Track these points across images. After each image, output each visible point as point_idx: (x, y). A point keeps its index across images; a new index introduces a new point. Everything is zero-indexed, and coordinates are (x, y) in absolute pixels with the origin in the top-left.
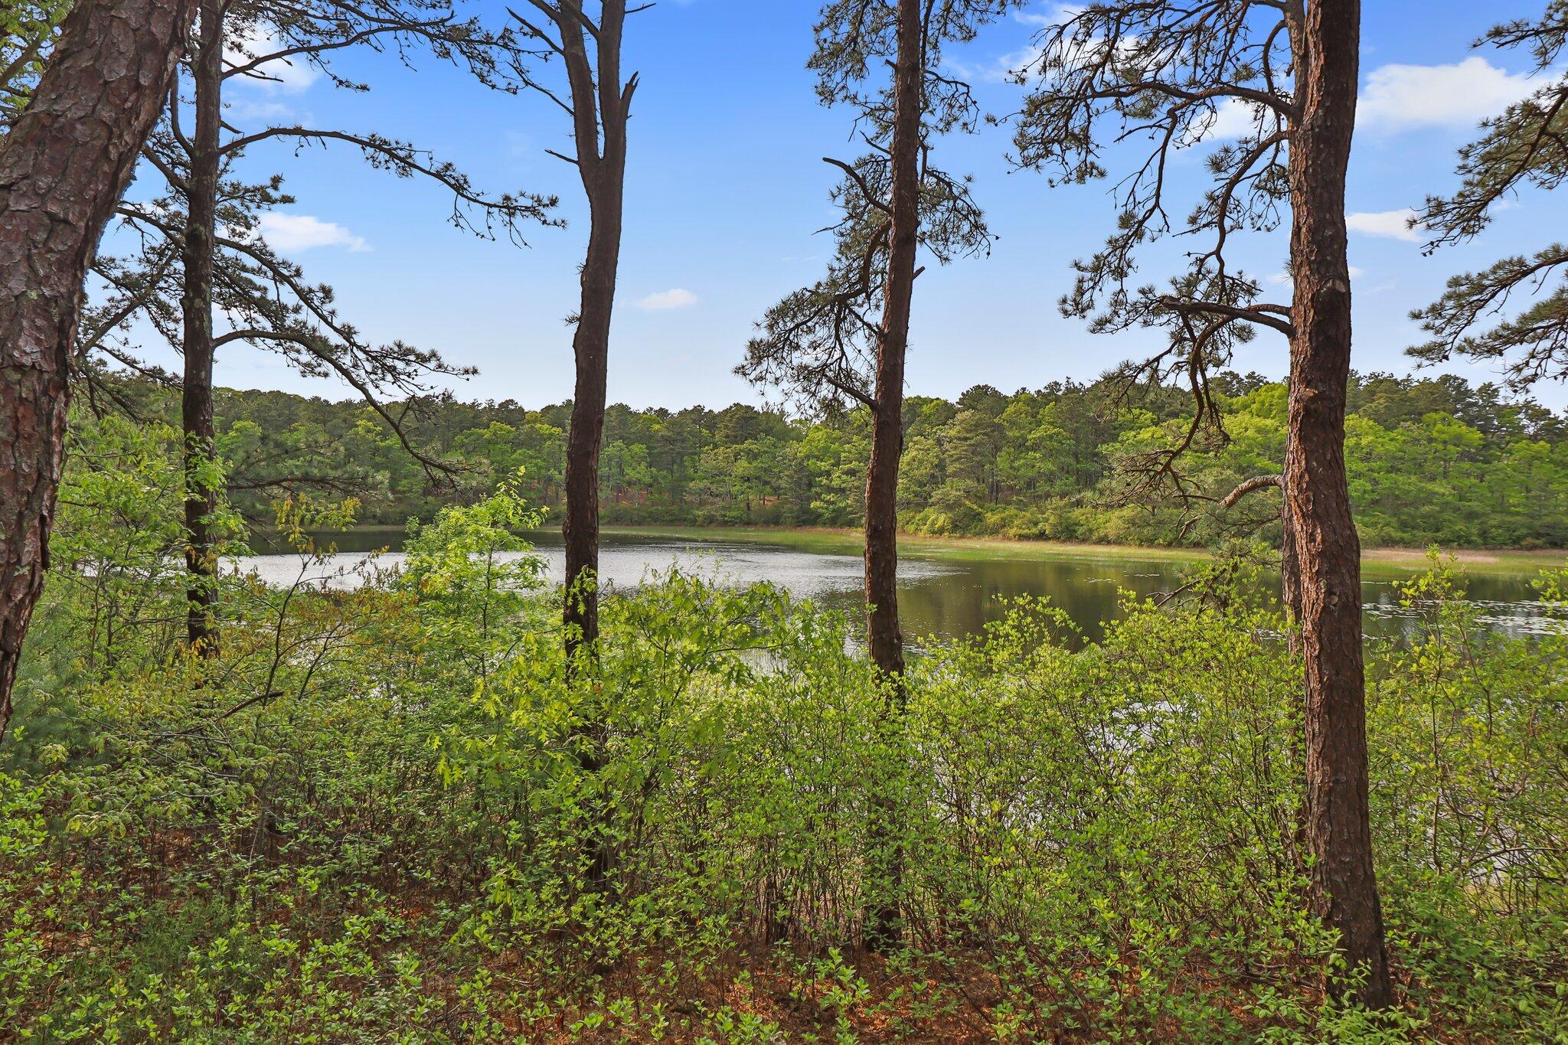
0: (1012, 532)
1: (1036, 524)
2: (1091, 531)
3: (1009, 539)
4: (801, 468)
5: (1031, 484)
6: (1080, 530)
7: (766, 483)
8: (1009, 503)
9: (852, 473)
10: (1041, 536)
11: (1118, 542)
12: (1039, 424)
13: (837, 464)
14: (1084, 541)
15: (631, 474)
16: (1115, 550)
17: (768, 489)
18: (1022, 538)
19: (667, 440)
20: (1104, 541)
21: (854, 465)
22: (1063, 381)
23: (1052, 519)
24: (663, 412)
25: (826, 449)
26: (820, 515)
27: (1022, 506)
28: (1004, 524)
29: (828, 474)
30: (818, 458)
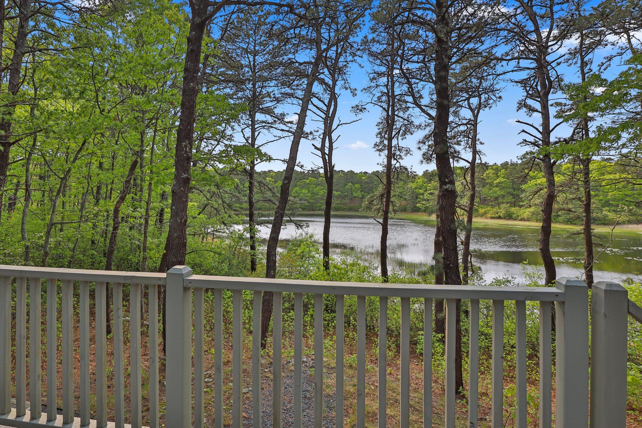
0: (489, 216)
1: (497, 213)
2: (518, 216)
3: (488, 218)
4: (413, 192)
5: (496, 199)
6: (514, 216)
7: (401, 197)
8: (488, 205)
9: (431, 194)
10: (500, 218)
11: (528, 220)
12: (498, 177)
13: (426, 191)
14: (516, 220)
15: (355, 194)
16: (527, 223)
17: (402, 199)
18: (492, 218)
19: (366, 183)
20: (522, 220)
21: (432, 191)
22: (509, 161)
23: (503, 212)
24: (366, 173)
25: (422, 185)
26: (420, 209)
27: (493, 206)
28: (485, 213)
29: (423, 194)
30: (419, 189)
